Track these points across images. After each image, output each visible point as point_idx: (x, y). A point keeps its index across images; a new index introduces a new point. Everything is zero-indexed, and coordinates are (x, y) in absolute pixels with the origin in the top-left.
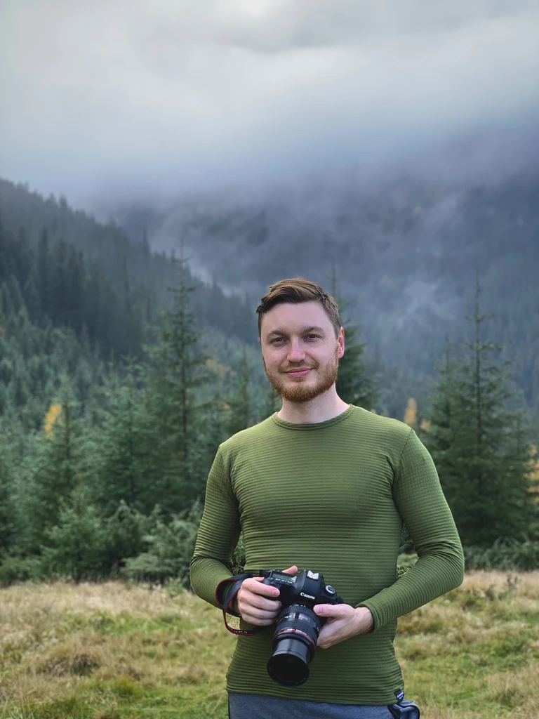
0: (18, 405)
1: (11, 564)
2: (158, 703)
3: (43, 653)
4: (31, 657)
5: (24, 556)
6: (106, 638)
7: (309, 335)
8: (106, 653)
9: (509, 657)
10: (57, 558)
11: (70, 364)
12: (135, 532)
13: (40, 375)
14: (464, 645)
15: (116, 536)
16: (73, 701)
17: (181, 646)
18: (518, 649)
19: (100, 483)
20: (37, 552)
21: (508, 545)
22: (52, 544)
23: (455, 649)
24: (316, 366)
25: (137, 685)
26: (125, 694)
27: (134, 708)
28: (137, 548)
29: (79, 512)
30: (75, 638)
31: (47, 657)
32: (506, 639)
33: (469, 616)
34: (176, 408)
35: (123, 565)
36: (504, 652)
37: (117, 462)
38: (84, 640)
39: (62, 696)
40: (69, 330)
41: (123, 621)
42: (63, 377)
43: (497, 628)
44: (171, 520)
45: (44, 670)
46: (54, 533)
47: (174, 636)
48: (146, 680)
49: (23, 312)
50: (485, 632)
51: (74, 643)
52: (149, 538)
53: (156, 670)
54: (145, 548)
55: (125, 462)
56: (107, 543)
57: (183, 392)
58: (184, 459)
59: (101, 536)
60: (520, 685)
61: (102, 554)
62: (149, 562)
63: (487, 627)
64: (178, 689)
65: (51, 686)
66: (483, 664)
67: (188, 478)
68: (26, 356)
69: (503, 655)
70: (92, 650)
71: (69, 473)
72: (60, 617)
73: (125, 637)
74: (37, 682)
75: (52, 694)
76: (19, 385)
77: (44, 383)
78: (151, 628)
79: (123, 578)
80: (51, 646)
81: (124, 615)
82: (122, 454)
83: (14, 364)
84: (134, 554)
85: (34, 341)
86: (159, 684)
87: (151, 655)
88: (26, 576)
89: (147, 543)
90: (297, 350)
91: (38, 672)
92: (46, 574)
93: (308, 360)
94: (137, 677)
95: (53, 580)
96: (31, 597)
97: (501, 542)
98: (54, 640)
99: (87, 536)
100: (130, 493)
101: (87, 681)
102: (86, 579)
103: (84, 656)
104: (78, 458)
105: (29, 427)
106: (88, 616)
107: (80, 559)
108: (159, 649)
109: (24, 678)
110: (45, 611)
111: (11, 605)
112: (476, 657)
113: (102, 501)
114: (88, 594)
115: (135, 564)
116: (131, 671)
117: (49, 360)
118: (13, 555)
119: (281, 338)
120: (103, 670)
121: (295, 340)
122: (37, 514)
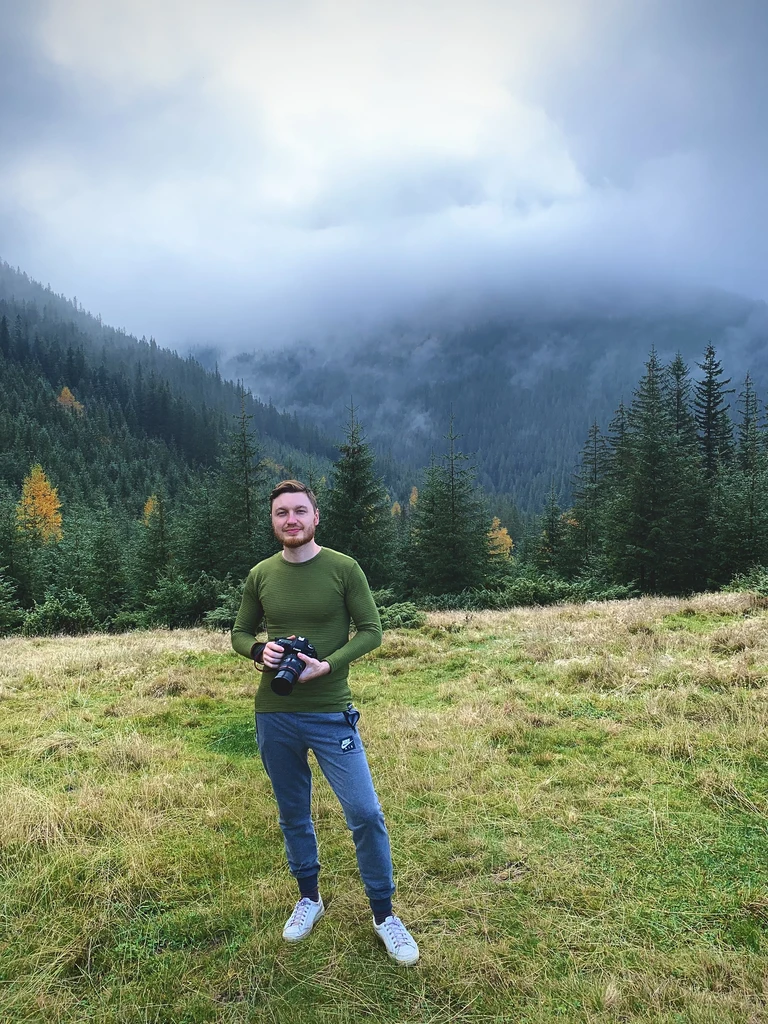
0: (124, 497)
1: (123, 616)
2: (226, 712)
3: (147, 682)
4: (140, 685)
5: (132, 610)
6: (192, 669)
7: (299, 510)
8: (191, 680)
9: (456, 671)
10: (157, 612)
11: (162, 465)
12: (213, 592)
13: (139, 474)
14: (429, 664)
15: (199, 595)
16: (169, 713)
17: (243, 673)
18: (463, 666)
19: (187, 557)
20: (142, 608)
21: (471, 592)
22: (153, 602)
23: (423, 667)
24: (302, 528)
25: (212, 701)
26: (204, 707)
27: (209, 716)
28: (215, 603)
29: (172, 579)
30: (170, 670)
31: (151, 685)
32: (456, 659)
33: (433, 644)
34: (242, 502)
35: (205, 615)
36: (453, 668)
37: (200, 541)
38: (176, 671)
39: (160, 711)
40: (161, 440)
41: (203, 657)
42: (158, 476)
43: (453, 651)
44: (239, 583)
45: (147, 694)
46: (154, 594)
47: (238, 666)
48: (218, 697)
49: (125, 426)
50: (443, 655)
51: (169, 675)
52: (223, 596)
53: (225, 690)
54: (220, 603)
55: (206, 541)
56: (193, 601)
57: (247, 490)
58: (248, 538)
59: (188, 596)
60: (458, 689)
61: (189, 608)
62: (223, 613)
63: (445, 651)
64: (239, 702)
65: (153, 704)
66: (439, 676)
67: (251, 551)
68: (129, 460)
69: (452, 670)
70: (181, 679)
71: (163, 551)
72: (159, 656)
73: (204, 668)
74: (143, 702)
75: (154, 710)
76: (124, 482)
77: (143, 480)
78: (222, 661)
79: (204, 624)
80: (153, 677)
81: (204, 652)
82: (202, 536)
83: (119, 467)
84: (213, 609)
85: (134, 448)
86: (227, 699)
87: (222, 680)
88: (134, 626)
89: (222, 600)
90: (292, 518)
91: (145, 695)
92: (149, 624)
93: (298, 524)
94: (212, 695)
95: (155, 628)
96: (138, 641)
97: (467, 590)
98: (155, 672)
99: (178, 596)
100: (209, 564)
101: (178, 699)
102: (177, 626)
103: (176, 683)
104: (170, 539)
105: (133, 513)
106: (179, 655)
107: (173, 612)
108: (228, 675)
109: (135, 700)
110: (149, 652)
111: (125, 648)
112: (435, 672)
113: (189, 570)
114: (179, 637)
115: (213, 615)
116: (208, 692)
117: (146, 462)
118: (124, 610)
119: (284, 512)
120: (189, 692)
121: (291, 512)
122: (141, 580)
